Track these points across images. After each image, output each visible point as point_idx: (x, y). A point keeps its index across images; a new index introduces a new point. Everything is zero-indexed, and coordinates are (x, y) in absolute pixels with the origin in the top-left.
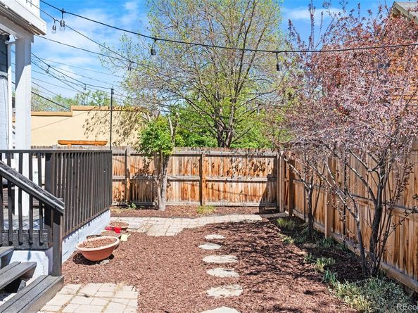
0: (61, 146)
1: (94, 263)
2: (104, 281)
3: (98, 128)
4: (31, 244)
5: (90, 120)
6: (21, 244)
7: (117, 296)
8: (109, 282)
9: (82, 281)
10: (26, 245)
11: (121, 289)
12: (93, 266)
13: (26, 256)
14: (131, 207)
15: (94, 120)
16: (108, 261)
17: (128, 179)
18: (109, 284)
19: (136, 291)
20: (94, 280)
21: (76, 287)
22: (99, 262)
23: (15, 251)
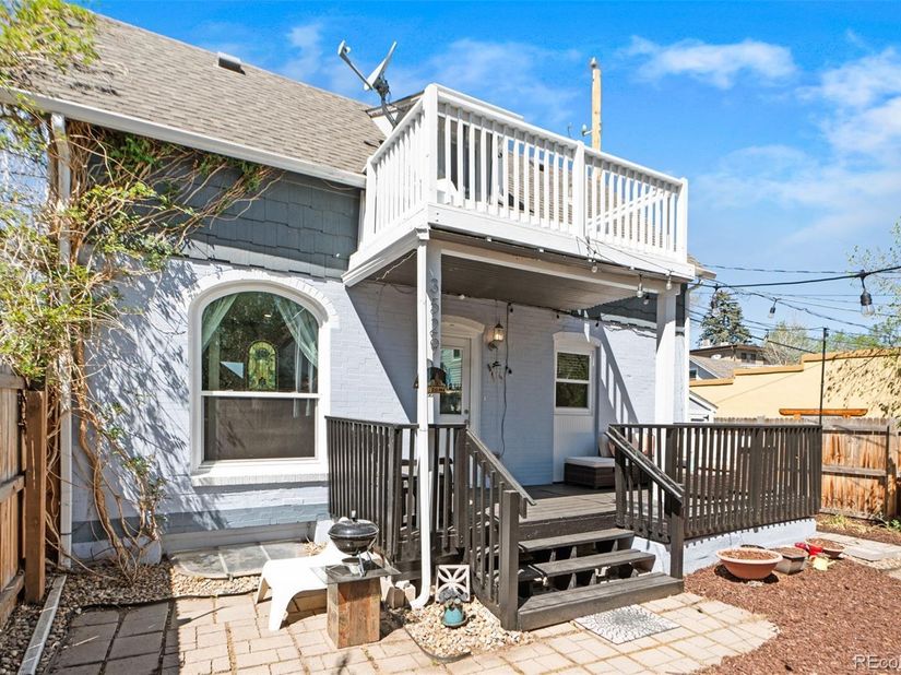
0: (784, 417)
1: (739, 580)
2: (737, 604)
3: (849, 387)
4: (650, 533)
5: (834, 372)
6: (641, 530)
7: (741, 626)
8: (745, 608)
9: (708, 595)
10: (645, 532)
11: (755, 621)
12: (736, 584)
13: (645, 546)
14: (892, 525)
15: (841, 372)
16: (760, 584)
17: (890, 476)
18: (744, 610)
19: (775, 631)
20: (726, 599)
21: (696, 598)
22: (745, 581)
23: (636, 538)
